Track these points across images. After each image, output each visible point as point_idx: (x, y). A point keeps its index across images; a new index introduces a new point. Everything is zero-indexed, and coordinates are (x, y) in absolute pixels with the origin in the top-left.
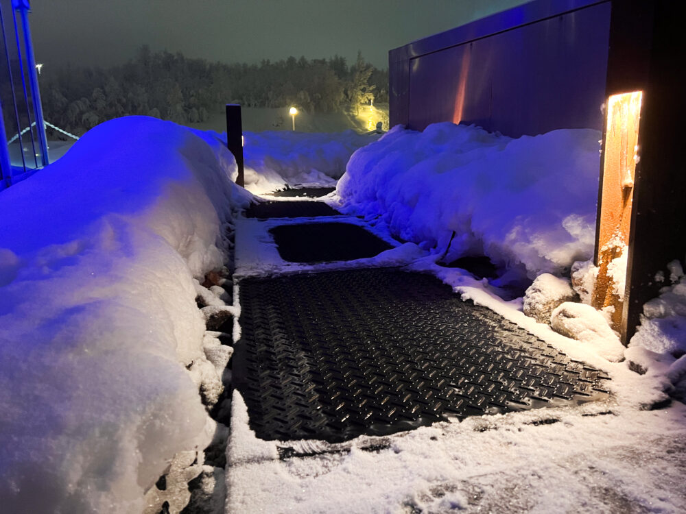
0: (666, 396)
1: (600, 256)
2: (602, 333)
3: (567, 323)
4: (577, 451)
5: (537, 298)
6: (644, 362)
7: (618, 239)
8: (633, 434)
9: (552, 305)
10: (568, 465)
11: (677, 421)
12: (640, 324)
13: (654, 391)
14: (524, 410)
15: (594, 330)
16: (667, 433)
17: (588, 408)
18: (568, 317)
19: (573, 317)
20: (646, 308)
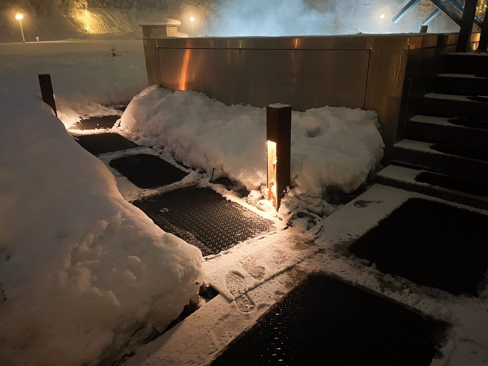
0: (287, 226)
1: (269, 185)
2: (272, 209)
3: (262, 207)
4: (270, 243)
5: (252, 199)
6: (282, 217)
7: (273, 180)
8: (280, 237)
9: (256, 201)
10: (268, 247)
11: (289, 232)
12: (280, 205)
13: (284, 225)
14: (256, 236)
15: (269, 208)
16: (287, 235)
17: (271, 233)
18: (262, 205)
19: (263, 205)
20: (282, 200)
